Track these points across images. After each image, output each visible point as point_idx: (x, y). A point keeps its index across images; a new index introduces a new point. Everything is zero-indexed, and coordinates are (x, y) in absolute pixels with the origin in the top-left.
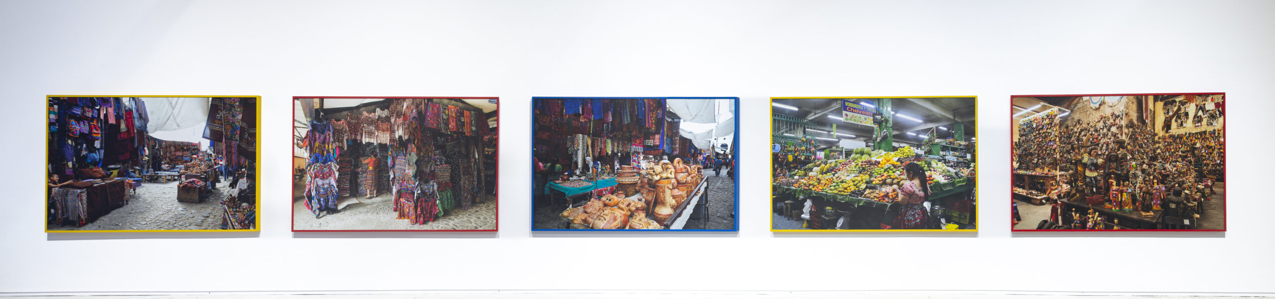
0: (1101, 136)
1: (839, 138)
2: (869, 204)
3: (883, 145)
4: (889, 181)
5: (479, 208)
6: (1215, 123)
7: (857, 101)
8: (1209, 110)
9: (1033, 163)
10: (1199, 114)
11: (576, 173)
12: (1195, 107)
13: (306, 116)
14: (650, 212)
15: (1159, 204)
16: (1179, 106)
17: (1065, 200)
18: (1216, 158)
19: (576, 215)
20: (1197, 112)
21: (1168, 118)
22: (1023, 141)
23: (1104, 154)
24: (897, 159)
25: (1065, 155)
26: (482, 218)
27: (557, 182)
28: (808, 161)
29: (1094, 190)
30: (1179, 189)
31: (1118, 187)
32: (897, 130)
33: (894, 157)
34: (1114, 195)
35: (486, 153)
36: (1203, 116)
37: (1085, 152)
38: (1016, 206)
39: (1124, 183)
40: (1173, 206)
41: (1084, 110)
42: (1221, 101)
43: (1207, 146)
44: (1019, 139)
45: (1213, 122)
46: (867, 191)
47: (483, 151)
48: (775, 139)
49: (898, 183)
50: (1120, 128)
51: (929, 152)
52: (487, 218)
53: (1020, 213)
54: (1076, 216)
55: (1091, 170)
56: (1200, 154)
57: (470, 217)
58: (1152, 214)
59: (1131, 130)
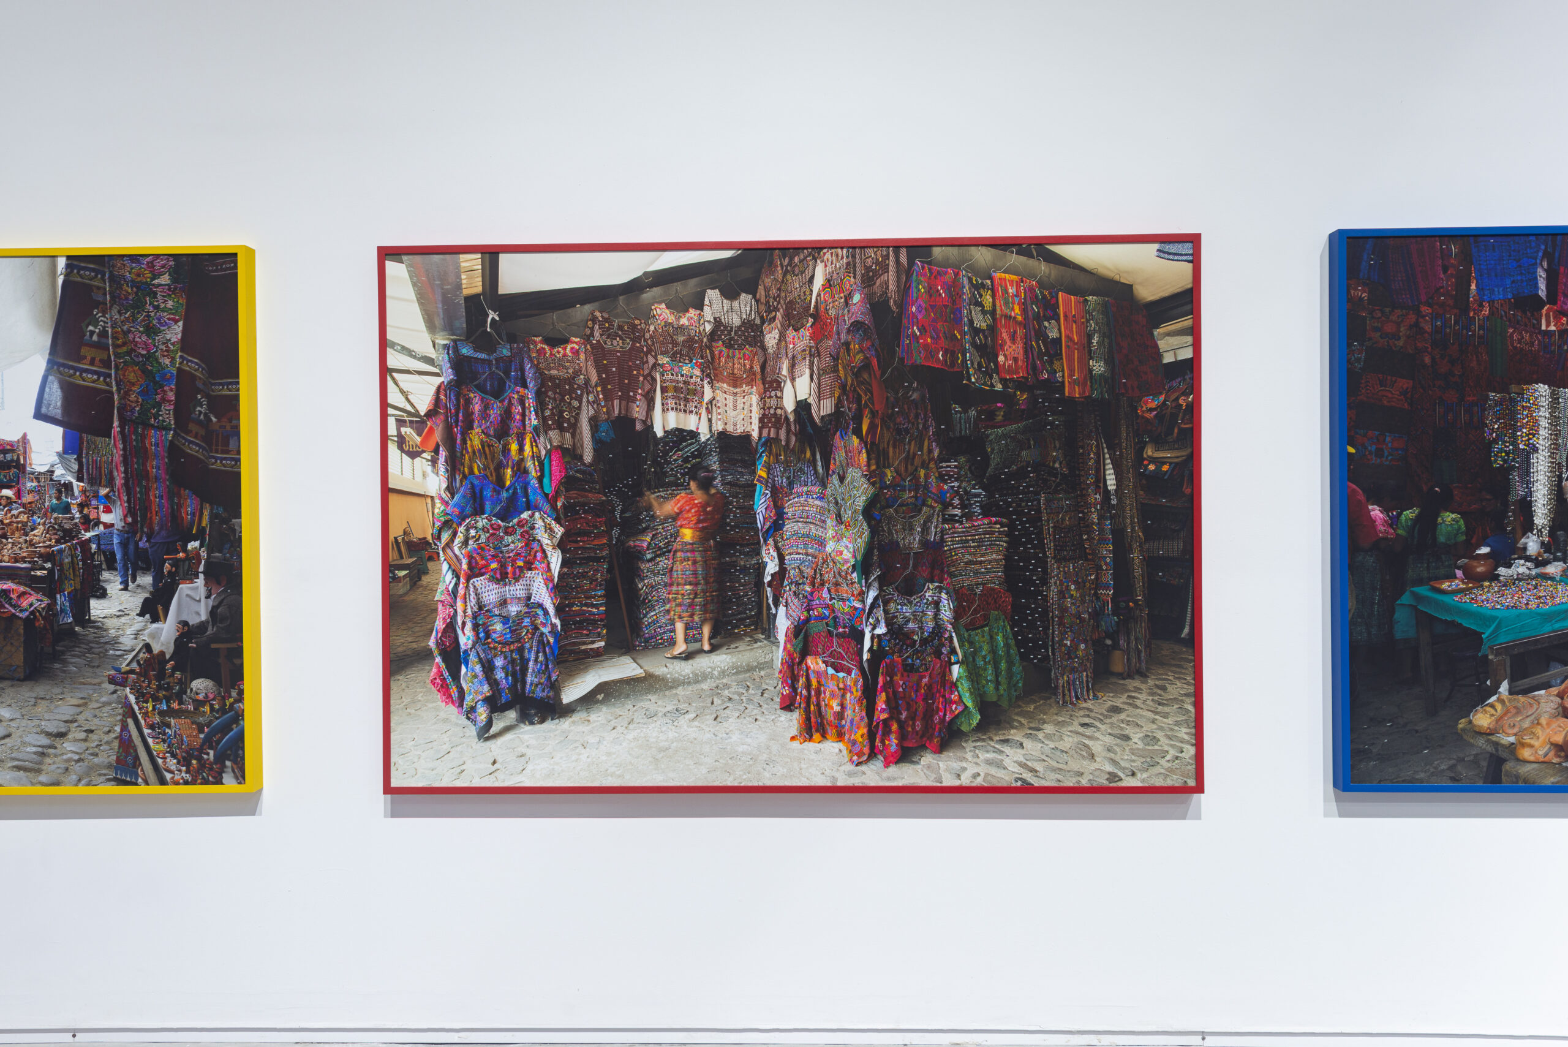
5: (1124, 698)
11: (1525, 549)
13: (431, 327)
19: (1526, 724)
26: (1136, 737)
27: (1445, 586)
35: (1152, 467)
47: (1139, 459)
52: (1156, 740)
57: (1088, 731)
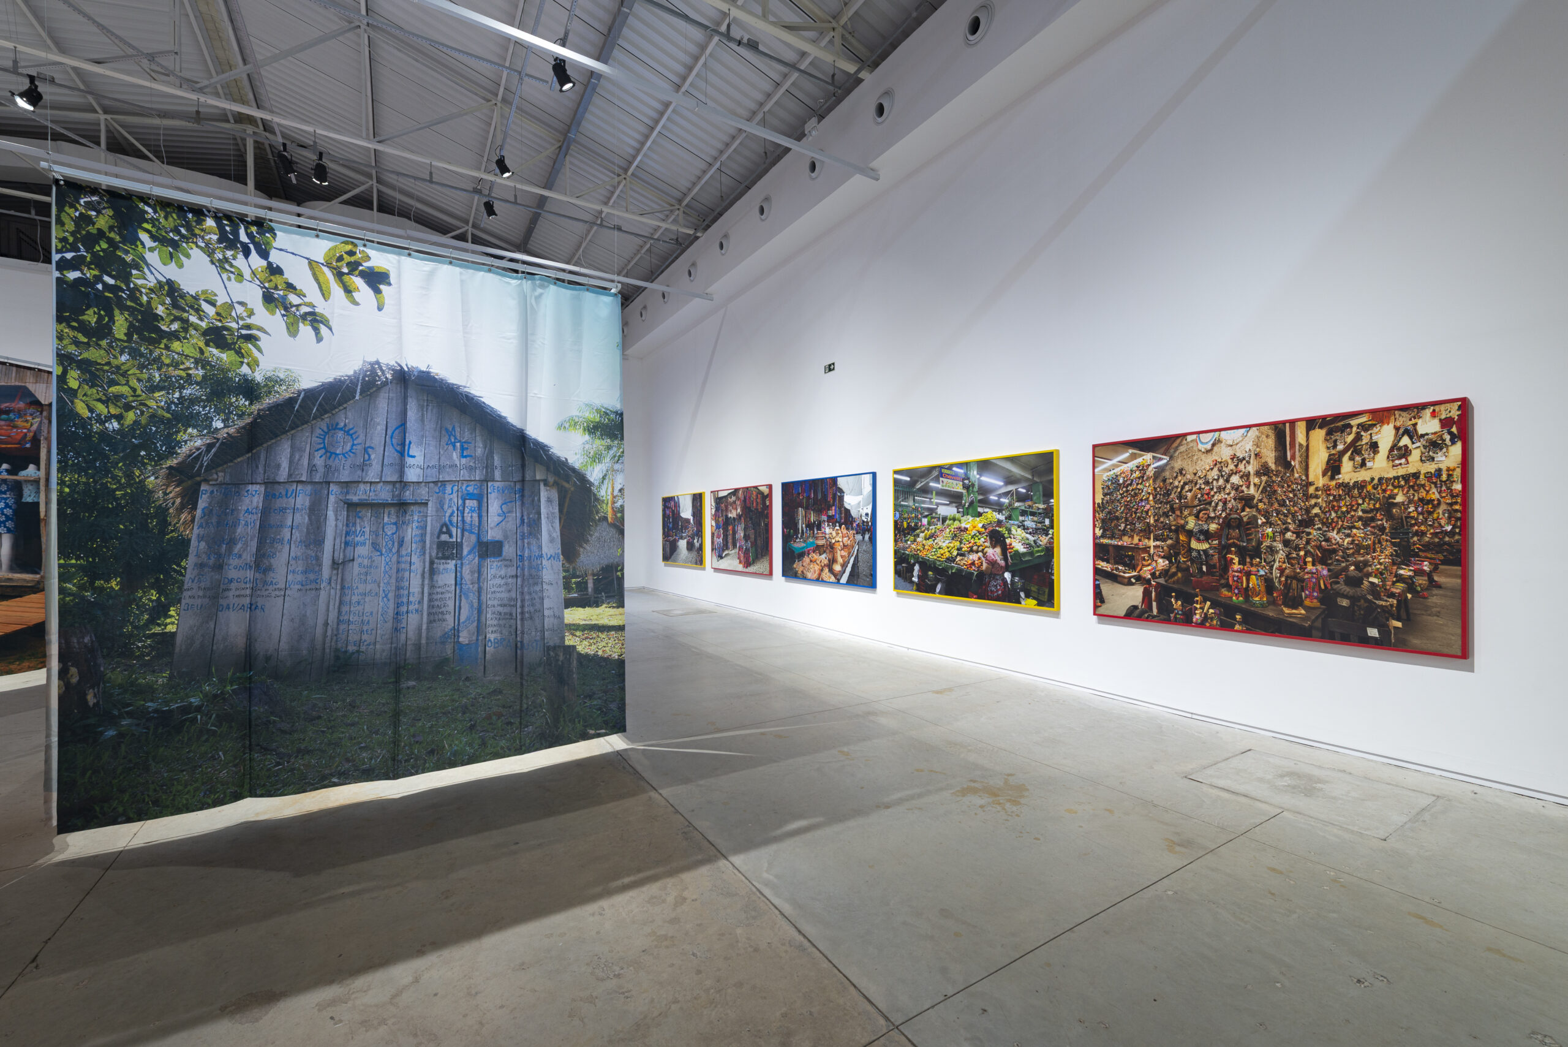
0: (1215, 490)
1: (938, 504)
2: (960, 571)
3: (970, 511)
4: (975, 548)
6: (1439, 457)
7: (950, 467)
8: (1427, 434)
9: (1120, 530)
10: (1401, 444)
11: (799, 537)
12: (1393, 432)
14: (830, 566)
15: (1316, 598)
16: (1358, 433)
17: (1162, 581)
18: (1443, 522)
19: (799, 567)
20: (1398, 438)
21: (1334, 454)
22: (1107, 502)
23: (1219, 517)
24: (981, 525)
25: (1162, 519)
26: (764, 566)
27: (792, 543)
28: (916, 528)
29: (1204, 568)
30: (1358, 574)
31: (1242, 567)
32: (982, 494)
33: (979, 523)
34: (1235, 579)
35: (766, 522)
36: (1410, 446)
37: (1190, 515)
38: (1099, 585)
39: (1251, 560)
40: (1345, 603)
41: (1189, 455)
42: (1455, 413)
43: (1421, 500)
44: (1103, 499)
45: (1435, 455)
46: (959, 558)
48: (897, 507)
49: (982, 551)
50: (1246, 476)
51: (1009, 518)
53: (1104, 593)
54: (1177, 604)
55: (1199, 540)
56: (1404, 515)
58: (1303, 612)
59: (1264, 478)
